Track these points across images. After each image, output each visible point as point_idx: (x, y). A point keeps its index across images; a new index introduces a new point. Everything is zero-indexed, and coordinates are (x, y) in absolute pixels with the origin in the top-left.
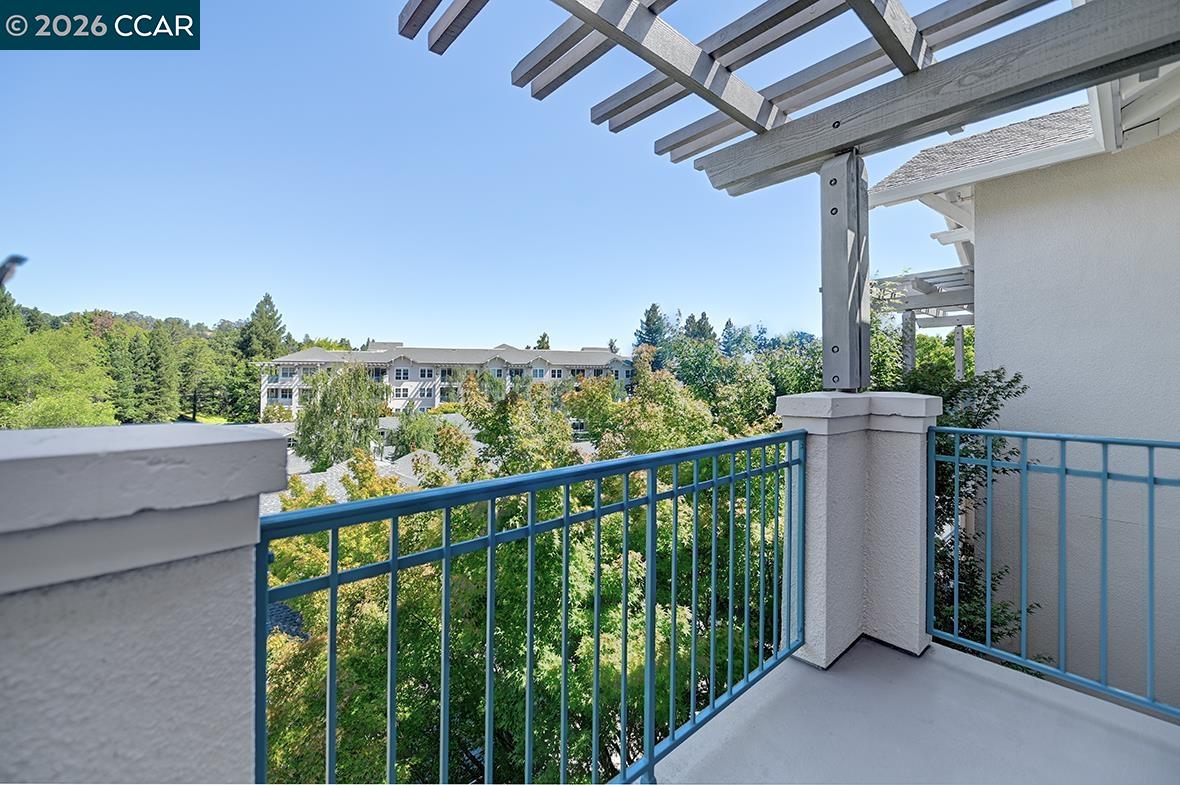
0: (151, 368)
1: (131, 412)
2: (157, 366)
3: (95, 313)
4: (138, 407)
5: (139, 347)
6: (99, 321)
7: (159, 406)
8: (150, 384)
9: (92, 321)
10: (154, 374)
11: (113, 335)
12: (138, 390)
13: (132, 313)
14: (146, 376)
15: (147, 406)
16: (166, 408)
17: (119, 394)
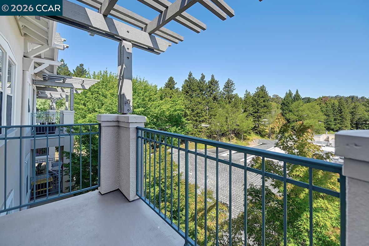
0: (339, 113)
1: (333, 127)
2: (341, 112)
3: (323, 97)
4: (335, 125)
5: (335, 106)
6: (324, 99)
7: (342, 125)
8: (339, 118)
9: (322, 99)
10: (340, 115)
11: (328, 103)
12: (335, 120)
13: (337, 95)
14: (337, 115)
15: (338, 125)
16: (345, 126)
17: (329, 121)
